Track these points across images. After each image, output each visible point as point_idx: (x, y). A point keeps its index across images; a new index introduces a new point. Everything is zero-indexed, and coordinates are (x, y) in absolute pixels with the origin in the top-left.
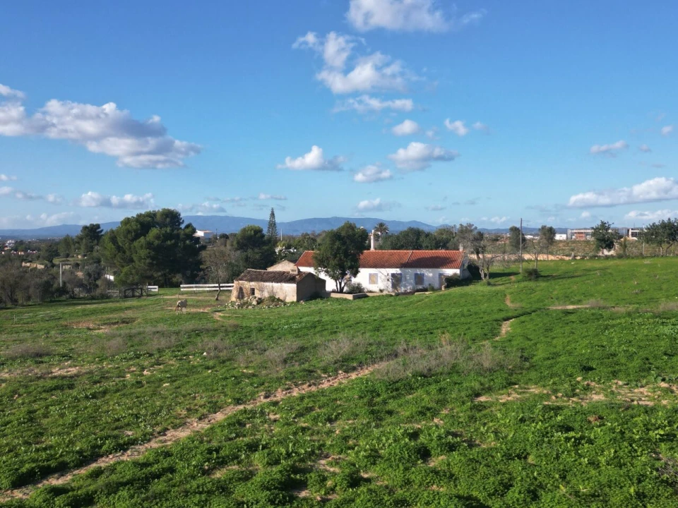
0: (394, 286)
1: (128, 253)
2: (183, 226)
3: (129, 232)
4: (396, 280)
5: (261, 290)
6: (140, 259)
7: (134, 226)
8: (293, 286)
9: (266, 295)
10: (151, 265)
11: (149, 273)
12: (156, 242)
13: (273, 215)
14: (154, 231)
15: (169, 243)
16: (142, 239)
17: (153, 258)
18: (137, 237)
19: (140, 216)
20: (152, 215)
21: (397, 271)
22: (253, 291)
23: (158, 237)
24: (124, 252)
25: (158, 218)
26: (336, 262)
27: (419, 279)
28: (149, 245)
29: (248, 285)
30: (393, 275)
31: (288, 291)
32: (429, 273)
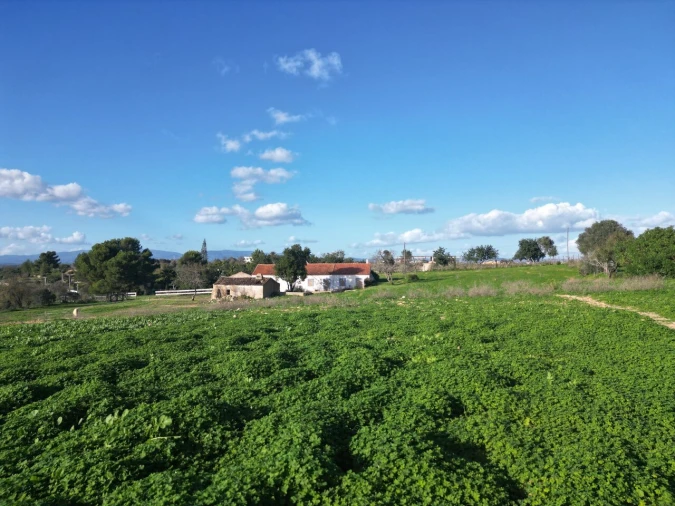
0: (326, 288)
1: (99, 270)
2: (141, 251)
3: (100, 254)
4: (327, 284)
5: (235, 291)
6: (112, 274)
7: (104, 250)
8: (260, 288)
9: (239, 294)
10: (120, 279)
11: (117, 285)
12: (124, 262)
13: (205, 244)
14: (121, 254)
15: (134, 262)
16: (113, 260)
17: (121, 274)
18: (107, 258)
19: (107, 243)
20: (117, 242)
21: (328, 277)
22: (228, 292)
23: (125, 258)
24: (96, 270)
25: (123, 244)
26: (291, 271)
27: (342, 282)
28: (119, 264)
29: (224, 288)
30: (324, 280)
31: (257, 291)
32: (349, 279)
